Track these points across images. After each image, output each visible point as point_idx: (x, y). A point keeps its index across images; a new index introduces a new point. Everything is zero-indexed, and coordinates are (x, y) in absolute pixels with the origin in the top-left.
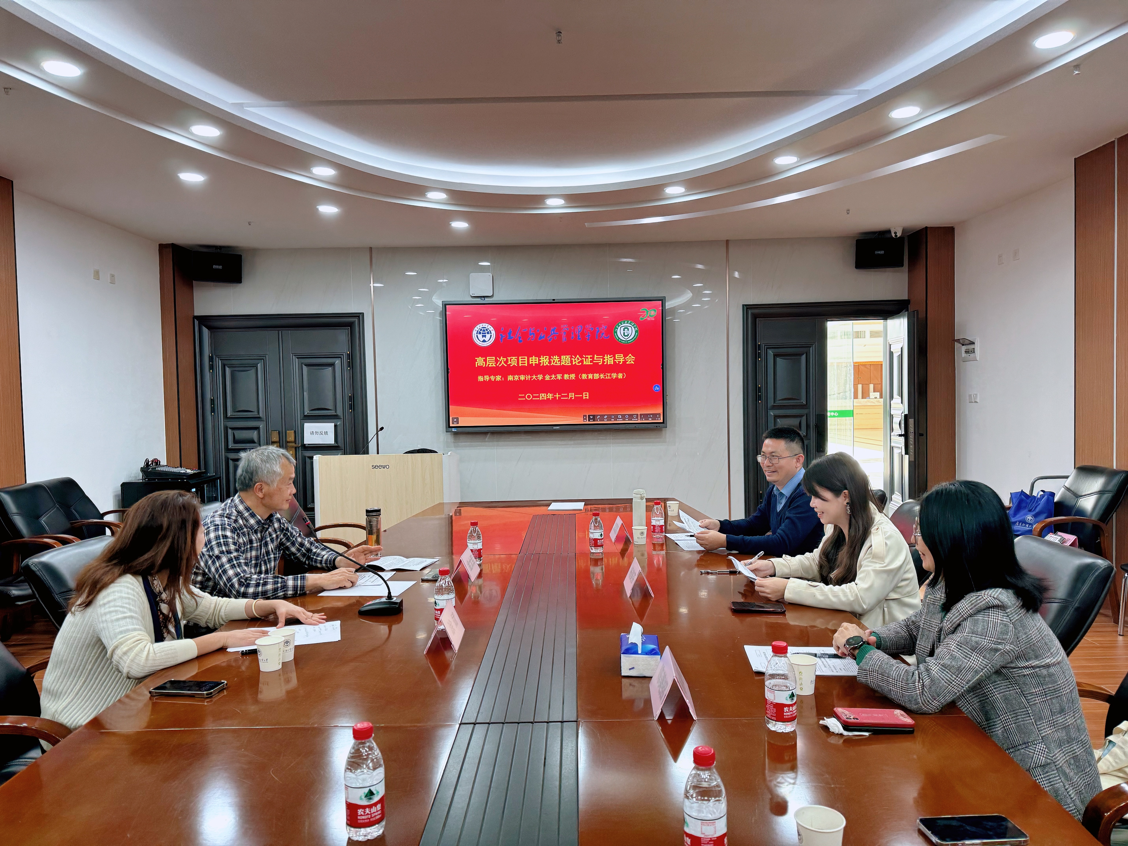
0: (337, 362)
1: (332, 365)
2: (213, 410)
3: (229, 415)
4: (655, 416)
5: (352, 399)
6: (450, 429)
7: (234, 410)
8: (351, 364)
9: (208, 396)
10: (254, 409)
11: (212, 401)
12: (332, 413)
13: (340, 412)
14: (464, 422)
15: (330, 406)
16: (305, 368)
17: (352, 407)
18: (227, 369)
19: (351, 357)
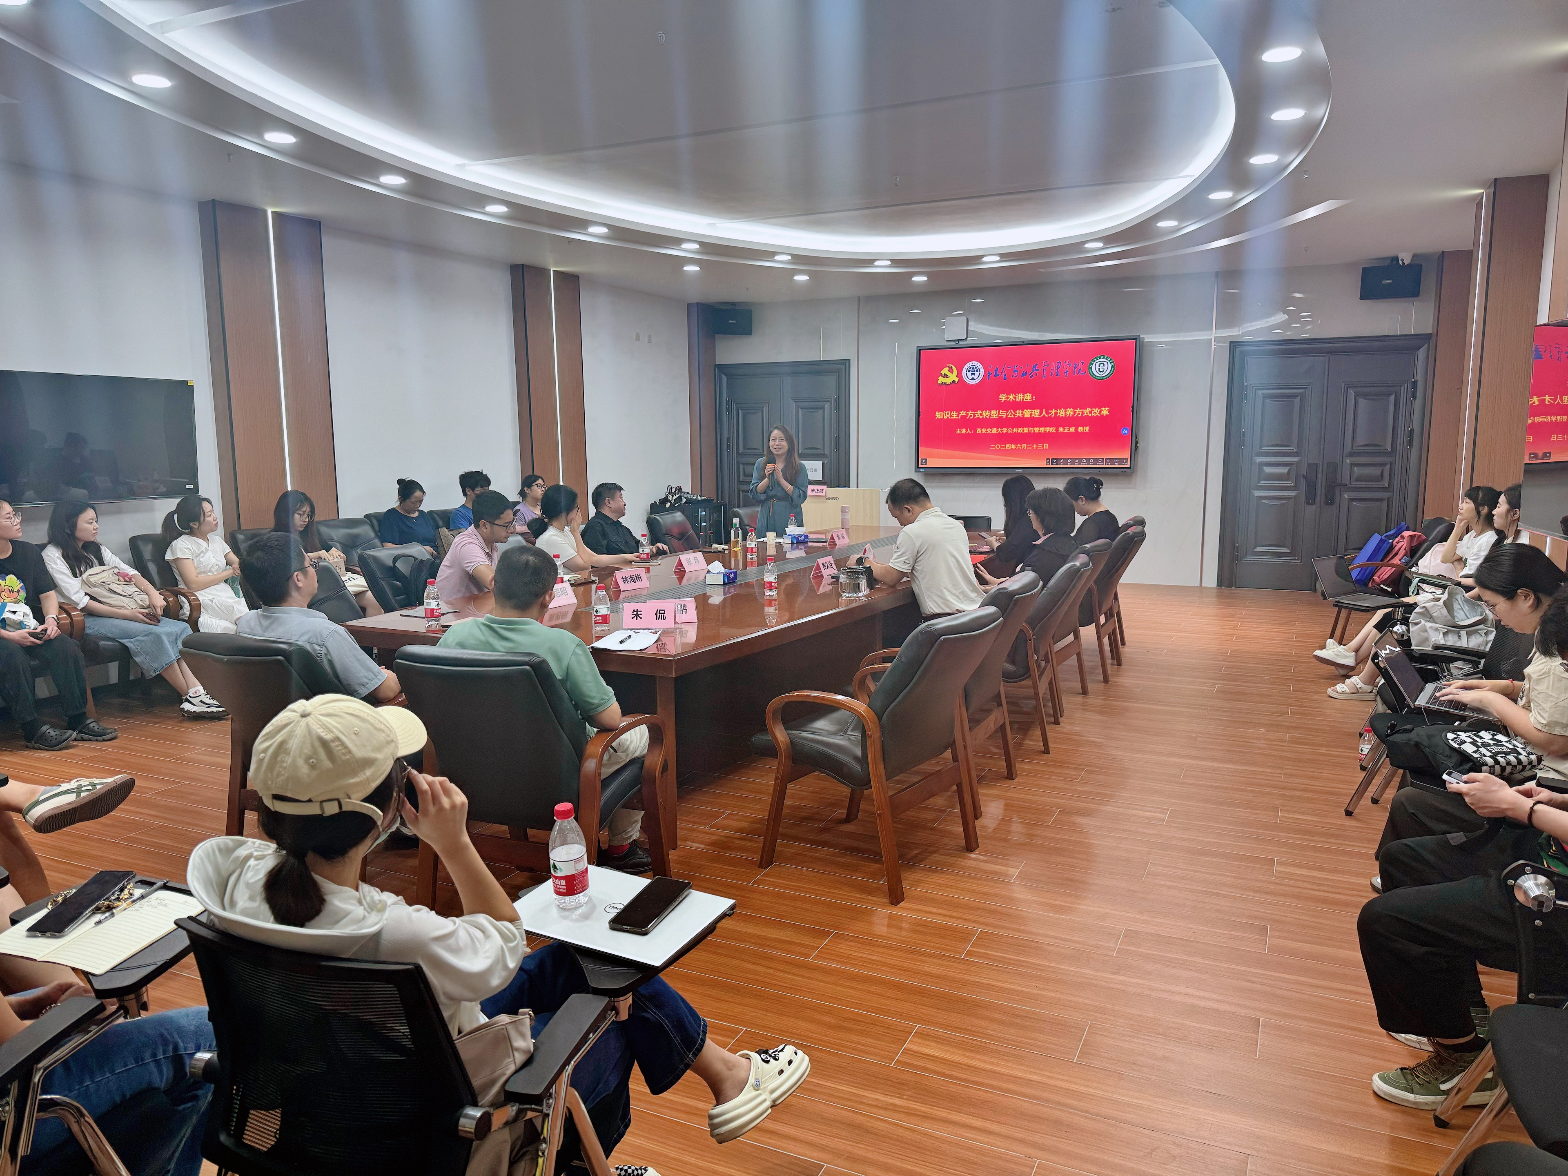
0: (827, 406)
1: (823, 408)
2: (728, 448)
3: (741, 452)
4: (1121, 460)
5: (837, 439)
6: (918, 470)
7: (744, 448)
8: (837, 408)
9: (725, 435)
10: (761, 448)
11: (728, 439)
12: (821, 452)
13: (827, 452)
14: (932, 463)
15: (819, 446)
16: (800, 410)
17: (837, 446)
18: (740, 412)
19: (837, 400)
